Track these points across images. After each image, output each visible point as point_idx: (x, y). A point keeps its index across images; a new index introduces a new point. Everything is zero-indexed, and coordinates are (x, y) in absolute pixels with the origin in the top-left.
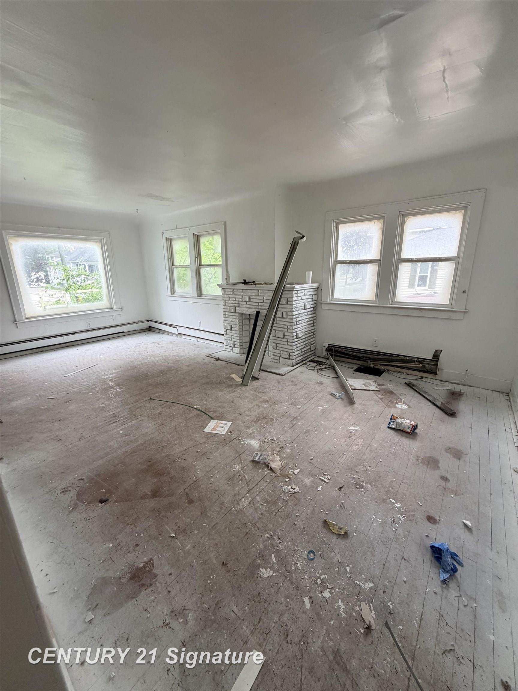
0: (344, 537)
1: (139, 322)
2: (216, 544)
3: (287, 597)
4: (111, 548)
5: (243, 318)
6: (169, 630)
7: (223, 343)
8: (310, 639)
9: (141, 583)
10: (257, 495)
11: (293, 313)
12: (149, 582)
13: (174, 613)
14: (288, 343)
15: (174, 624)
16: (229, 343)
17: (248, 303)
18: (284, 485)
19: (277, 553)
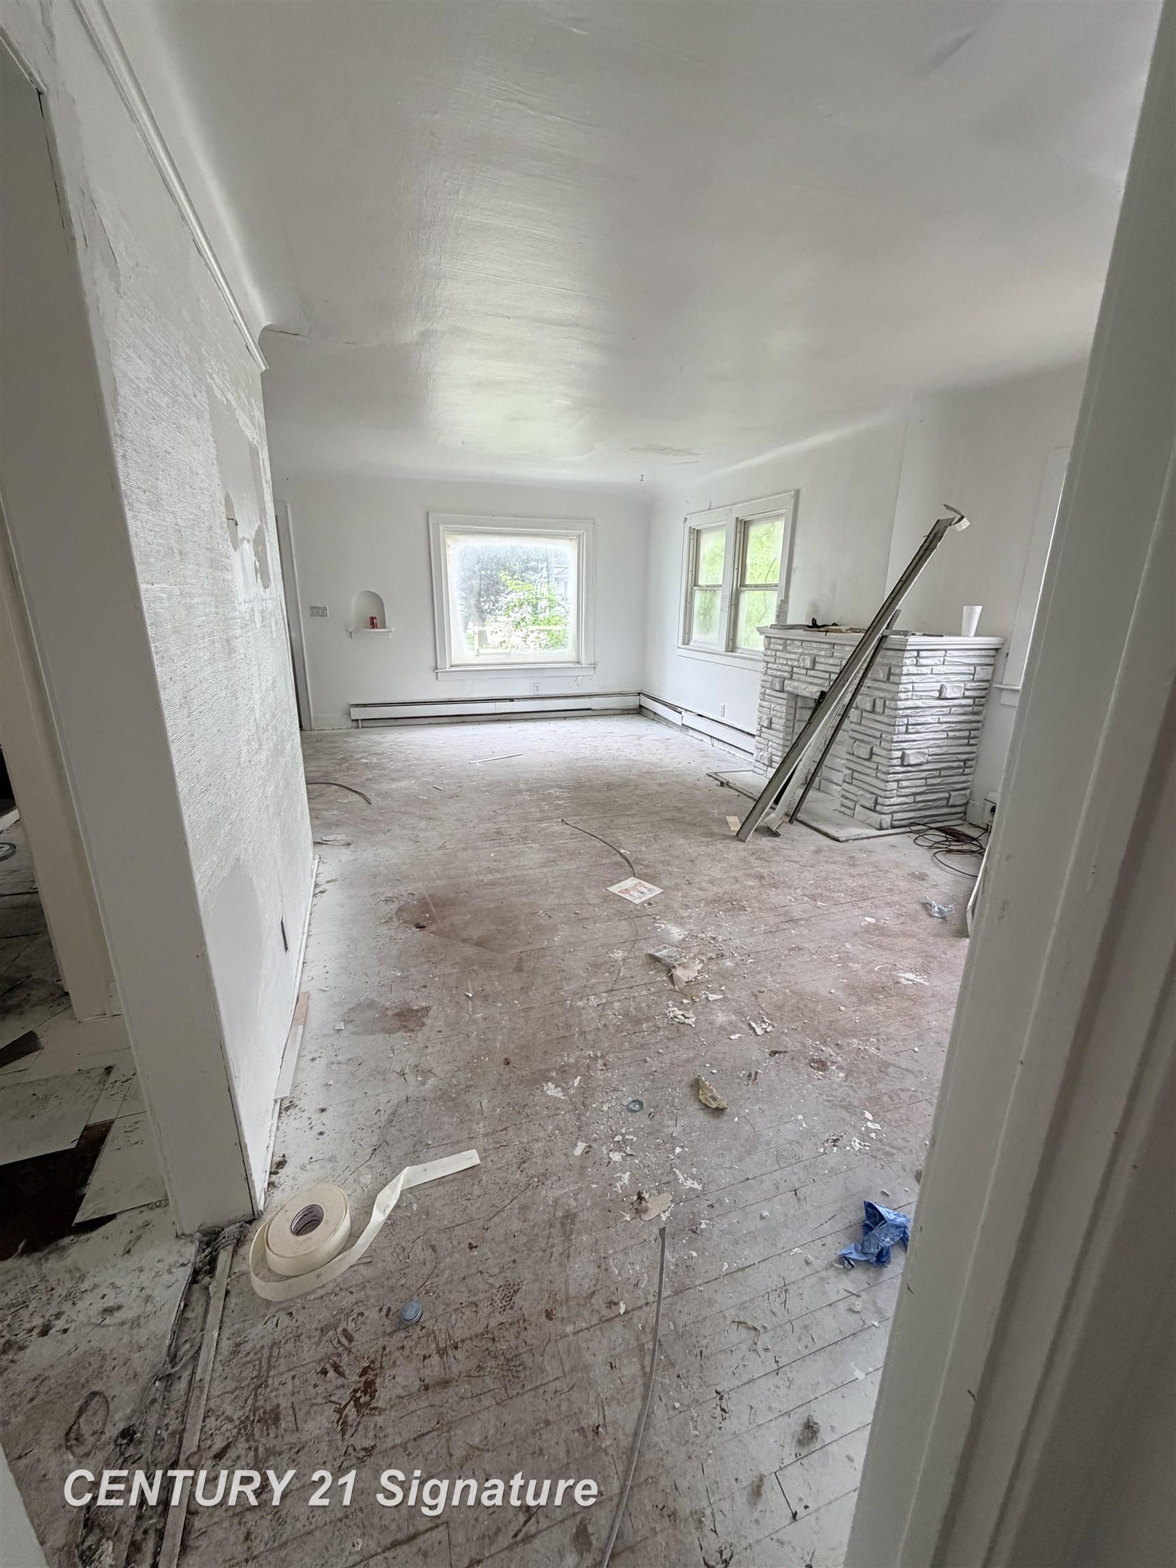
0: (713, 1113)
1: (621, 694)
2: (514, 1029)
3: (558, 1128)
4: (397, 977)
5: (799, 704)
6: (403, 1080)
7: (752, 754)
8: (549, 1182)
9: (405, 1023)
10: (619, 1001)
11: (899, 703)
12: (412, 1027)
13: (417, 1068)
14: (878, 774)
15: (410, 1078)
16: (762, 756)
17: (811, 673)
18: (674, 1006)
19: (587, 1079)
